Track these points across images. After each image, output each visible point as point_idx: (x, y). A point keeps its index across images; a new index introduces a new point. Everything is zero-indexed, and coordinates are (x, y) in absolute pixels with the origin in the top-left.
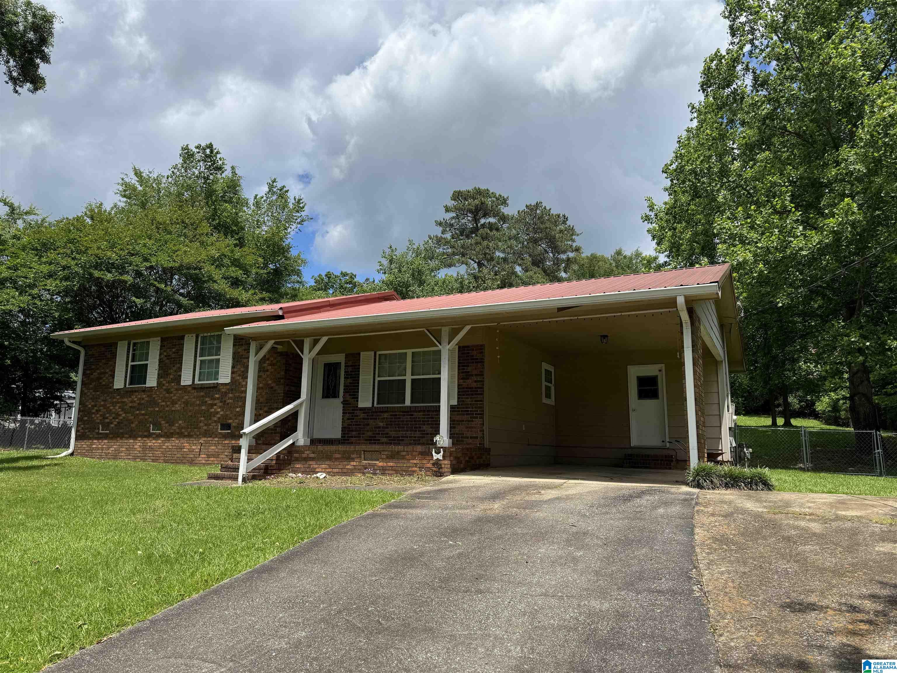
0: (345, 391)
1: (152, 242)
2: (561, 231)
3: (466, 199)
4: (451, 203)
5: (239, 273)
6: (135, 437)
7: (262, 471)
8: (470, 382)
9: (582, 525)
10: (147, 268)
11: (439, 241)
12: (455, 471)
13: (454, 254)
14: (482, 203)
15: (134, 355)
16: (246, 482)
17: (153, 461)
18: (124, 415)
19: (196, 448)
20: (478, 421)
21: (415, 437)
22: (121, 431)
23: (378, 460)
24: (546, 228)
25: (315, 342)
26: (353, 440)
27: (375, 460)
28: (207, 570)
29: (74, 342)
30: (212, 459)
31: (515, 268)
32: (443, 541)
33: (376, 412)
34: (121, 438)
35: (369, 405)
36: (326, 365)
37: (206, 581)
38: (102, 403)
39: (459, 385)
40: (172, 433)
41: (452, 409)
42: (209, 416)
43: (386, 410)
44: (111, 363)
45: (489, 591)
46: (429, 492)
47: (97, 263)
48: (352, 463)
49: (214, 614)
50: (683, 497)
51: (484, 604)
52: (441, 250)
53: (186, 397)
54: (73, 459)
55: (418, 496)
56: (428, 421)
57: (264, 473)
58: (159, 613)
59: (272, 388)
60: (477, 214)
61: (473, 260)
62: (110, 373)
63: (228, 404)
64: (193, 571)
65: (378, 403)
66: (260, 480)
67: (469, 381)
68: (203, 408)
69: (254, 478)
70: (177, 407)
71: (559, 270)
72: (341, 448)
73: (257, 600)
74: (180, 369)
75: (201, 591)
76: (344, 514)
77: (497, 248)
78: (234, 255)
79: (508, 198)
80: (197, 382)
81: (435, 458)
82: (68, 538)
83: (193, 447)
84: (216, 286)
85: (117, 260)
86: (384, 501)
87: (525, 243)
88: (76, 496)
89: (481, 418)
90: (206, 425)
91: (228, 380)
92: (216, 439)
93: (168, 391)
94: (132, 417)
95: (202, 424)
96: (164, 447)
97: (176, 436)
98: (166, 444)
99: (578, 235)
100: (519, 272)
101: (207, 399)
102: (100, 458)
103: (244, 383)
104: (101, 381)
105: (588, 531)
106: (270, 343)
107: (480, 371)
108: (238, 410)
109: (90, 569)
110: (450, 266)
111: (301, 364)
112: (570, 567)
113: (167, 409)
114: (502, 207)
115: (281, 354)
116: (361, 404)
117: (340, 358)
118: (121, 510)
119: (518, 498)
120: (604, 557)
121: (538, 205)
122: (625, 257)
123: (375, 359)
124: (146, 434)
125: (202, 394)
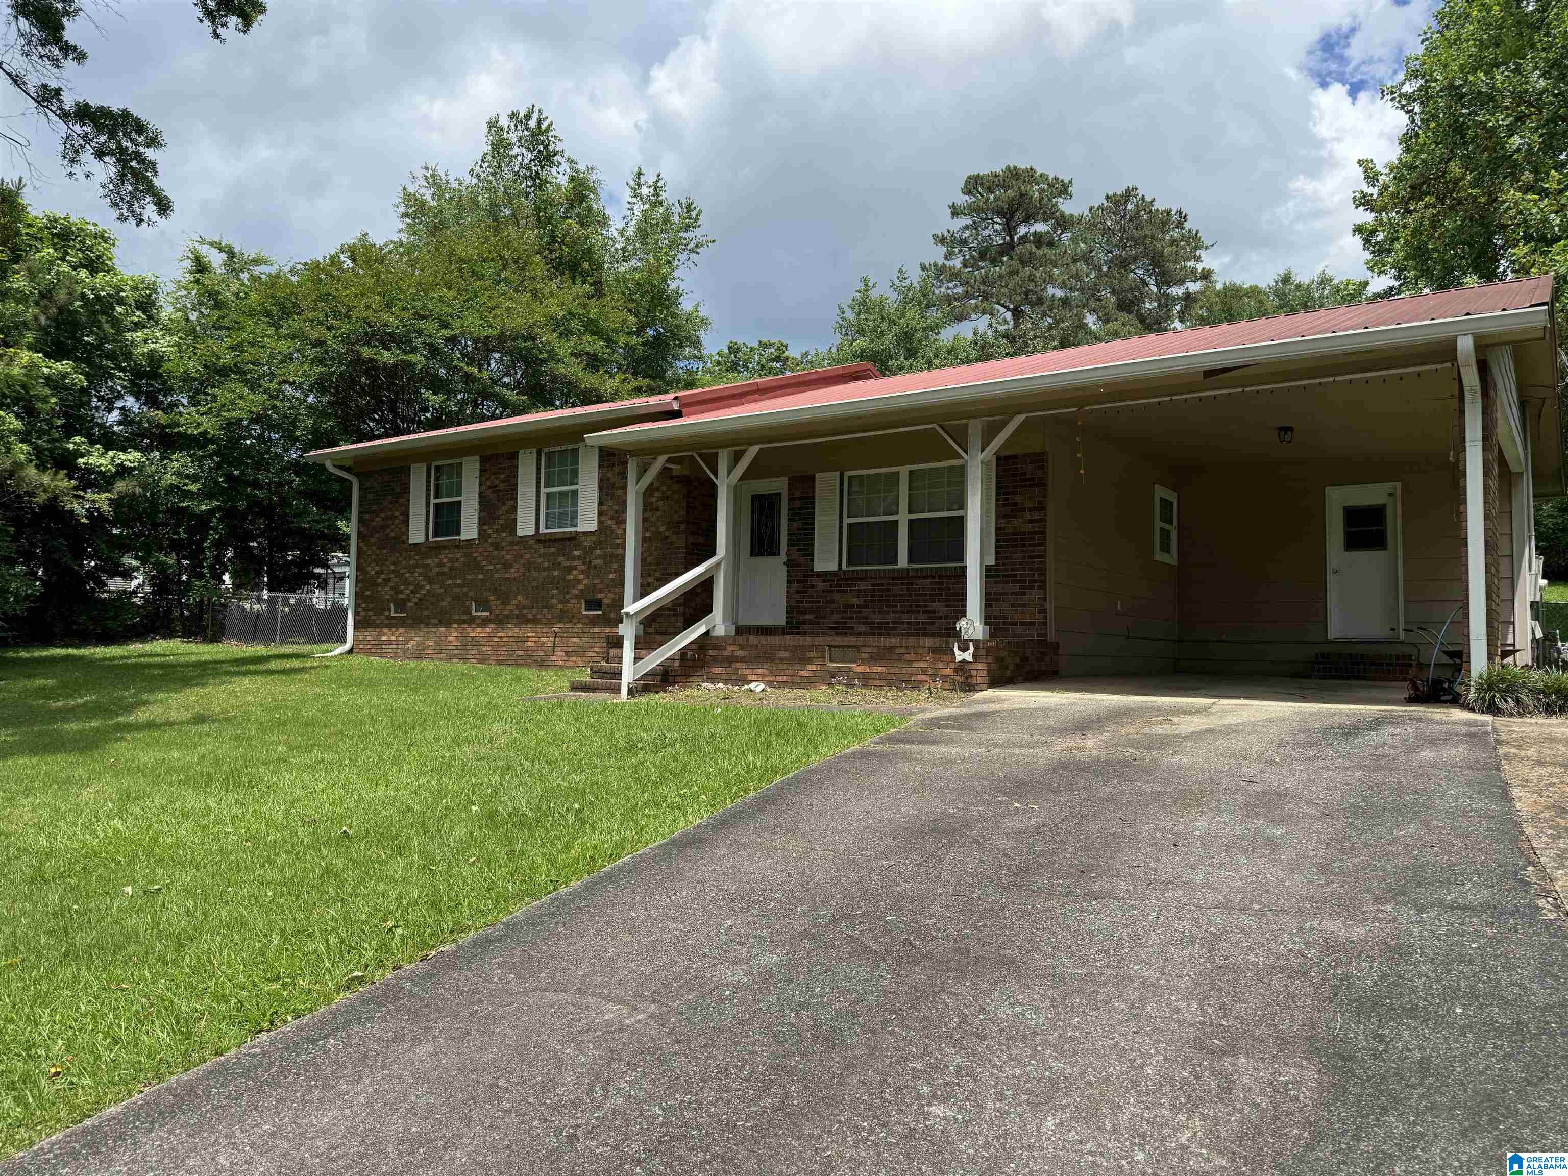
0: (791, 544)
1: (452, 293)
2: (1173, 242)
3: (990, 190)
4: (962, 200)
5: (599, 347)
6: (448, 625)
7: (659, 678)
8: (1021, 523)
9: (1273, 779)
10: (447, 340)
11: (940, 272)
12: (996, 682)
13: (967, 295)
14: (1021, 195)
15: (437, 486)
16: (634, 697)
17: (481, 661)
18: (428, 587)
19: (548, 640)
20: (1035, 593)
21: (918, 623)
22: (425, 613)
23: (855, 662)
24: (1146, 236)
25: (737, 457)
26: (806, 627)
27: (850, 662)
28: (589, 839)
29: (341, 468)
30: (574, 659)
31: (1084, 317)
32: (1001, 802)
33: (846, 580)
34: (427, 625)
35: (834, 567)
36: (754, 498)
37: (592, 858)
38: (392, 567)
39: (997, 529)
40: (507, 616)
41: (989, 573)
42: (565, 587)
43: (864, 577)
44: (402, 501)
45: (1109, 894)
46: (955, 718)
47: (366, 333)
48: (809, 667)
49: (611, 916)
50: (1465, 729)
51: (1108, 919)
52: (943, 290)
53: (527, 556)
54: (355, 660)
55: (937, 722)
56: (941, 595)
57: (662, 681)
58: (519, 911)
59: (666, 538)
60: (1012, 215)
61: (1003, 306)
62: (401, 517)
63: (595, 567)
64: (568, 842)
65: (849, 563)
66: (657, 692)
67: (1017, 522)
68: (556, 573)
69: (646, 689)
70: (513, 572)
71: (1169, 317)
72: (790, 640)
73: (684, 894)
74: (514, 509)
75: (586, 877)
76: (812, 751)
77: (1051, 280)
78: (588, 313)
79: (1070, 182)
80: (542, 530)
81: (959, 659)
82: (357, 783)
83: (543, 639)
84: (561, 369)
85: (397, 328)
86: (878, 731)
87: (1105, 268)
88: (364, 716)
89: (1039, 588)
90: (561, 602)
91: (592, 527)
92: (580, 626)
93: (497, 546)
94: (442, 590)
95: (554, 601)
96: (496, 639)
97: (515, 621)
98: (499, 635)
99: (1206, 248)
100: (1090, 325)
101: (561, 559)
102: (395, 657)
103: (619, 532)
104: (388, 531)
105: (1286, 789)
106: (662, 460)
107: (1039, 503)
108: (611, 576)
109: (398, 835)
110: (960, 318)
111: (715, 496)
112: (1263, 856)
113: (496, 576)
114: (1060, 200)
115: (680, 480)
116: (819, 566)
117: (778, 485)
118: (437, 739)
119: (1128, 730)
120: (1330, 839)
121: (1129, 194)
122: (1298, 286)
123: (842, 485)
124: (465, 617)
125: (553, 550)
